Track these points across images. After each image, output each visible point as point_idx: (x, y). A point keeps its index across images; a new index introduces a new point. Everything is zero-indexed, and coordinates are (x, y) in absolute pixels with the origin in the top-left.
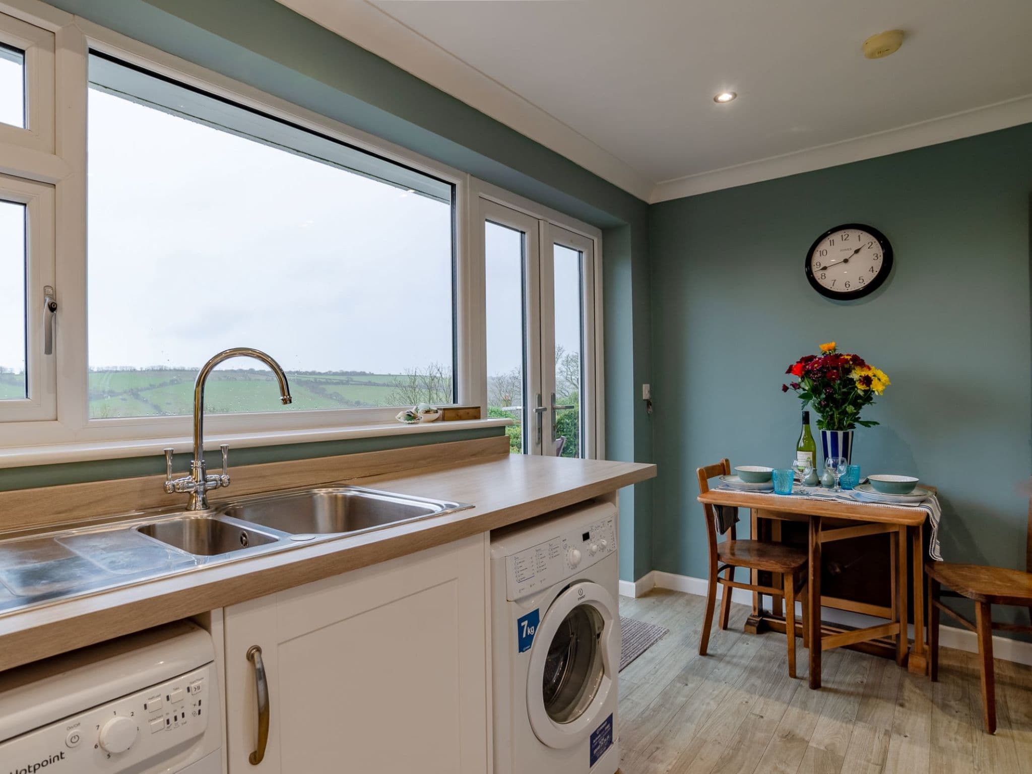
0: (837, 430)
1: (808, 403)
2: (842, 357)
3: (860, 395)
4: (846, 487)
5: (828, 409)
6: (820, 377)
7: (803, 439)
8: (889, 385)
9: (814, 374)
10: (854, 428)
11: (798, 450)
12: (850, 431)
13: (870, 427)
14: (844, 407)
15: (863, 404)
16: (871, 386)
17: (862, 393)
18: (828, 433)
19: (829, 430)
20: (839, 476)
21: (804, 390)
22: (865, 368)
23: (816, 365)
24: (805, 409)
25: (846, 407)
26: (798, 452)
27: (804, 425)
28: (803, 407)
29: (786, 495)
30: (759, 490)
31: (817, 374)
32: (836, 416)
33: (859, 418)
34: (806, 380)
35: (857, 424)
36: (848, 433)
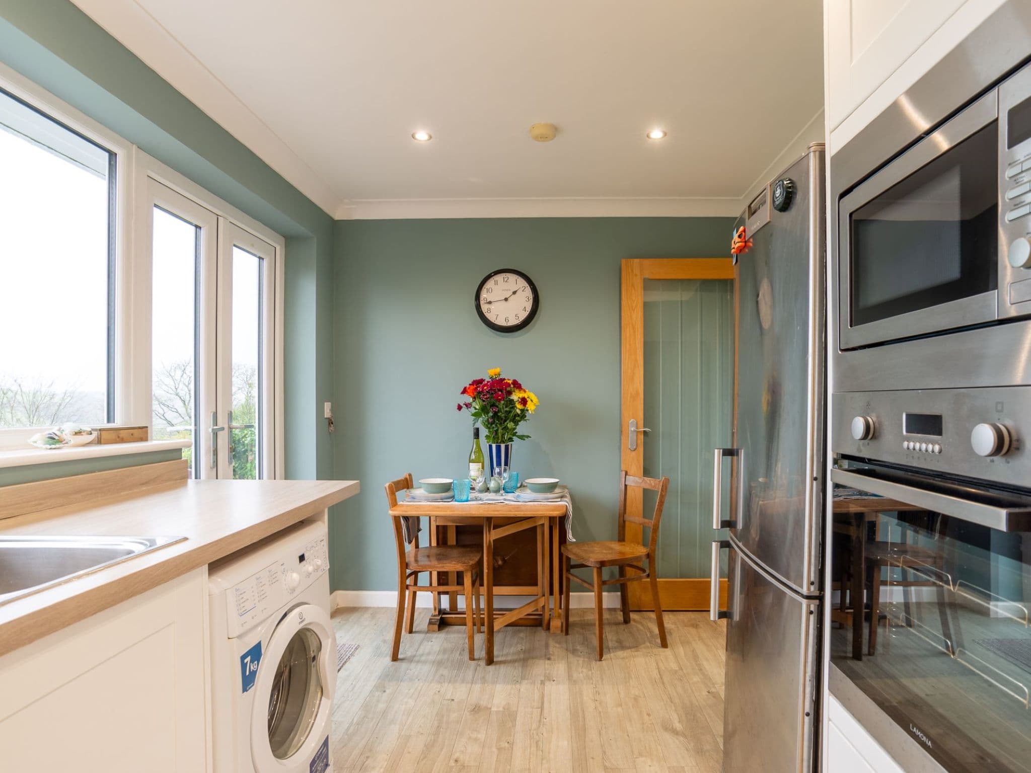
0: (500, 443)
1: (478, 420)
2: (505, 381)
3: (518, 413)
4: (509, 491)
5: (494, 425)
6: (488, 398)
7: (474, 452)
8: (538, 405)
9: (484, 395)
10: (513, 441)
11: (470, 462)
12: (510, 443)
13: (524, 440)
14: (506, 423)
15: (520, 421)
16: (527, 406)
17: (519, 412)
18: (494, 446)
19: (495, 443)
20: (504, 481)
21: (476, 409)
22: (522, 391)
23: (485, 388)
24: (476, 426)
25: (508, 423)
26: (471, 464)
27: (475, 440)
28: (474, 424)
29: (464, 502)
30: (441, 499)
31: (486, 395)
32: (500, 431)
33: (516, 433)
34: (477, 400)
35: (515, 438)
36: (508, 445)
